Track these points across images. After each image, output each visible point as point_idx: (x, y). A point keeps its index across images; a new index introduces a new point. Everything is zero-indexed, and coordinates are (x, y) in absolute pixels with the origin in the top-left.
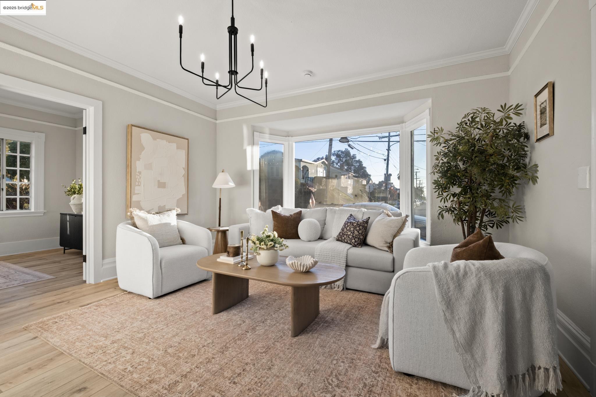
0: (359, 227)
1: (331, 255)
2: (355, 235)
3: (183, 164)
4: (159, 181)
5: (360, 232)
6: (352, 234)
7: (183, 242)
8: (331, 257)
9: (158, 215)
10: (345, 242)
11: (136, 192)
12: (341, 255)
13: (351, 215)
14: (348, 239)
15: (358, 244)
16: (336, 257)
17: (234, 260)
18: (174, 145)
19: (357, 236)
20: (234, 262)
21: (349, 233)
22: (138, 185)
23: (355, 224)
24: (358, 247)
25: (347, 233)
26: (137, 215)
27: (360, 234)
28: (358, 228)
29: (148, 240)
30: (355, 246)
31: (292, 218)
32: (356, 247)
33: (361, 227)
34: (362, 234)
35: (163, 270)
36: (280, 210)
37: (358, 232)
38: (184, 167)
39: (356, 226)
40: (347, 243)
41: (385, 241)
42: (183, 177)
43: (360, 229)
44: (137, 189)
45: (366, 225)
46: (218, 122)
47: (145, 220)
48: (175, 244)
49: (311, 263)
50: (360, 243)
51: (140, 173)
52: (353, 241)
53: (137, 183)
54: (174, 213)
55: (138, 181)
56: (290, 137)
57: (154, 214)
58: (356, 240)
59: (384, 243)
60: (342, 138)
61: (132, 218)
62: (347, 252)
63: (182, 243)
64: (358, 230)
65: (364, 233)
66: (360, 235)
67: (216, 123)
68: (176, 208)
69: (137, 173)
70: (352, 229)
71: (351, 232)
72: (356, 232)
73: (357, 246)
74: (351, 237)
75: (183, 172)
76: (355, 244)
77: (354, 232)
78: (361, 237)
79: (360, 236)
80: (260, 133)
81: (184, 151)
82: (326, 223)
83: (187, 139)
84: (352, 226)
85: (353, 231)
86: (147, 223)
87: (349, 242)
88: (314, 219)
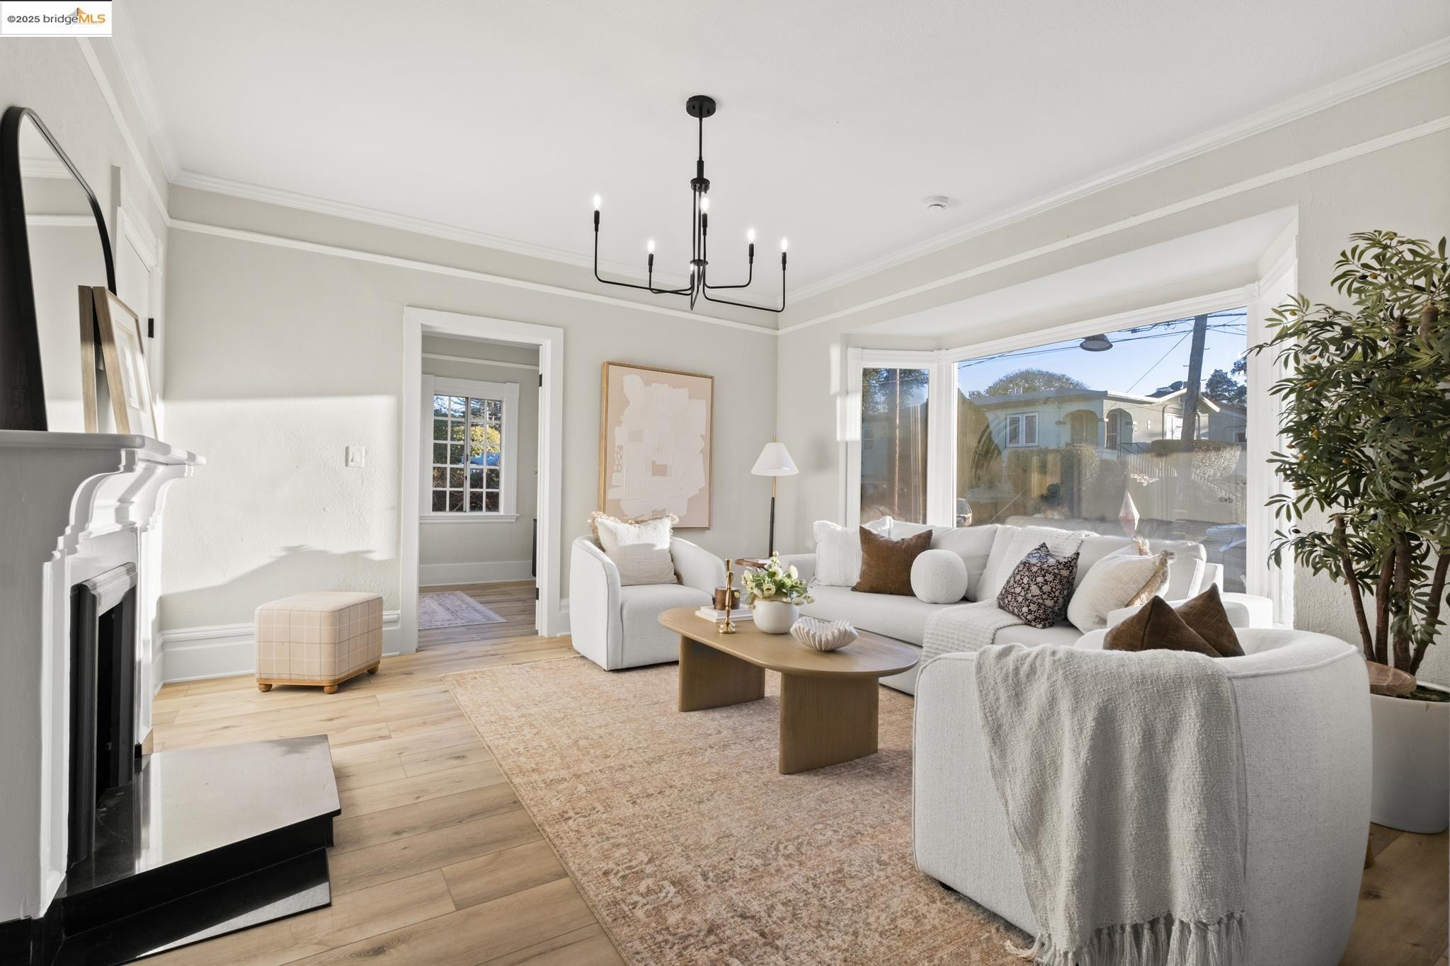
0: (1044, 576)
1: (956, 637)
2: (1030, 595)
3: (702, 427)
4: (654, 463)
5: (1046, 588)
6: (1023, 594)
7: (679, 579)
8: (956, 642)
9: (637, 525)
10: (1009, 612)
11: (614, 483)
12: (980, 639)
13: (1044, 545)
14: (1015, 604)
15: (1035, 620)
16: (969, 643)
17: (719, 615)
18: (684, 392)
19: (1035, 599)
20: (717, 619)
21: (1018, 590)
22: (617, 471)
23: (1035, 569)
24: (1035, 626)
25: (1013, 590)
26: (602, 524)
27: (1044, 594)
28: (1040, 579)
29: (602, 568)
30: (1028, 623)
31: (904, 546)
32: (1031, 625)
33: (1049, 577)
34: (1053, 595)
35: (625, 622)
36: (887, 527)
37: (1041, 588)
38: (703, 433)
39: (1036, 572)
40: (1013, 613)
41: (1097, 616)
42: (701, 455)
43: (1045, 580)
44: (615, 478)
45: (1065, 573)
46: (779, 333)
47: (613, 534)
48: (662, 581)
49: (833, 633)
50: (1044, 617)
51: (621, 448)
52: (1025, 609)
53: (616, 467)
54: (667, 525)
55: (617, 463)
56: (944, 351)
57: (631, 524)
58: (1033, 607)
59: (1096, 620)
60: (1088, 339)
61: (595, 530)
62: (994, 634)
63: (676, 581)
64: (1040, 585)
65: (1057, 594)
66: (1044, 597)
67: (776, 337)
68: (671, 515)
69: (616, 449)
70: (1026, 580)
71: (1023, 588)
72: (1034, 588)
73: (1033, 623)
74: (1020, 599)
75: (702, 444)
76: (1029, 617)
77: (1028, 589)
78: (1049, 603)
79: (1043, 600)
80: (863, 348)
81: (704, 401)
82: (988, 564)
83: (711, 378)
84: (1027, 573)
85: (1027, 586)
86: (616, 539)
87: (1016, 610)
88: (951, 552)
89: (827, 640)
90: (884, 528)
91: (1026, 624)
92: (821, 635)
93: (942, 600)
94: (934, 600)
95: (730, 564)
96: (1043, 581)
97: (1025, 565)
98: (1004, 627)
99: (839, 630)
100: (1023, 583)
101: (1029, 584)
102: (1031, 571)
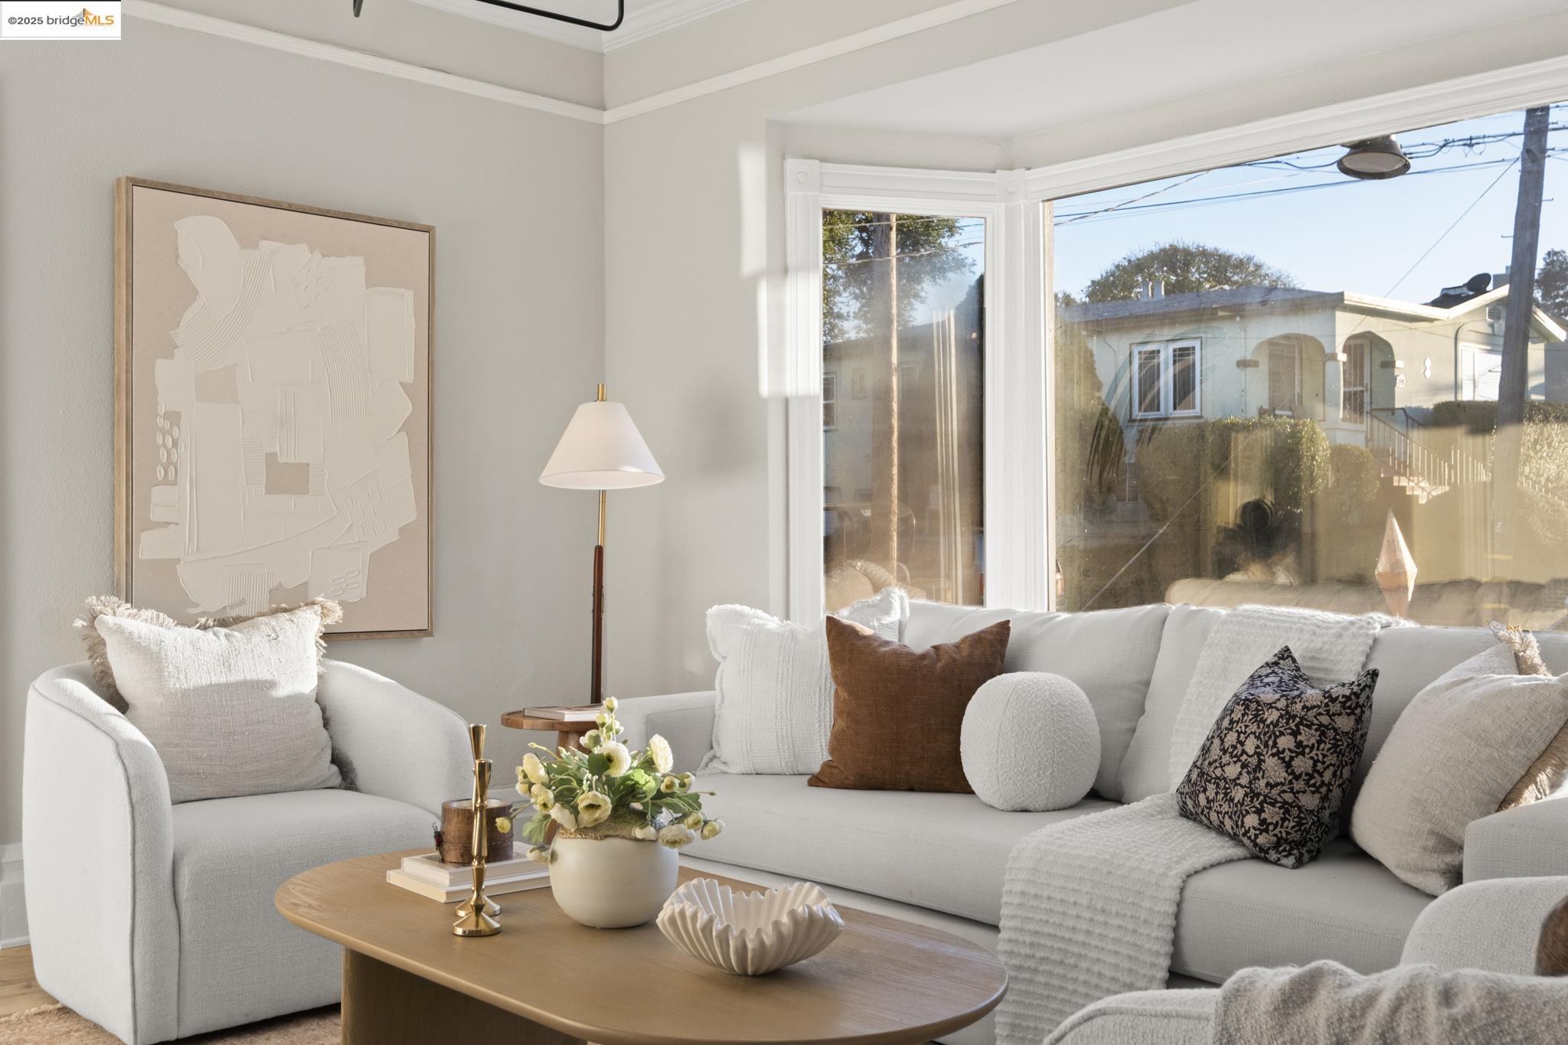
0: (1295, 733)
2: (1262, 783)
3: (407, 367)
4: (271, 457)
5: (1302, 764)
6: (1244, 780)
7: (346, 775)
8: (1087, 915)
9: (222, 631)
10: (1210, 827)
11: (157, 515)
12: (1146, 904)
13: (1285, 654)
14: (1225, 808)
15: (1276, 846)
16: (1117, 914)
17: (452, 883)
18: (356, 265)
19: (1275, 792)
20: (448, 894)
21: (1232, 771)
22: (166, 482)
23: (1272, 716)
24: (1276, 863)
25: (1218, 772)
26: (119, 630)
27: (1297, 777)
28: (1286, 742)
29: (113, 757)
30: (1260, 855)
31: (939, 665)
32: (1266, 860)
33: (1308, 736)
34: (1317, 779)
35: (186, 908)
36: (895, 616)
37: (1288, 765)
38: (409, 378)
39: (1276, 724)
40: (1220, 830)
41: (1432, 832)
42: (404, 433)
43: (1299, 744)
44: (159, 501)
45: (1345, 723)
46: (608, 117)
47: (151, 657)
48: (296, 783)
49: (777, 924)
50: (1296, 836)
51: (174, 418)
52: (1251, 820)
53: (160, 473)
54: (309, 624)
55: (164, 460)
56: (1019, 173)
57: (205, 628)
58: (1271, 814)
59: (1431, 843)
60: (1360, 147)
61: (96, 647)
62: (1182, 890)
63: (337, 780)
64: (1287, 755)
65: (1328, 776)
66: (1299, 785)
67: (600, 128)
68: (319, 599)
69: (160, 421)
70: (1250, 745)
71: (1244, 766)
72: (1271, 763)
73: (1273, 856)
74: (1238, 794)
75: (404, 408)
76: (1261, 840)
77: (1258, 767)
78: (1309, 801)
79: (1295, 793)
80: (823, 160)
81: (409, 295)
82: (1148, 706)
83: (427, 230)
84: (1253, 728)
85: (1254, 761)
86: (160, 671)
87: (1228, 824)
88: (1059, 677)
89: (762, 944)
90: (886, 620)
91: (1254, 857)
92: (743, 933)
93: (1040, 802)
94: (1018, 802)
95: (483, 737)
96: (1292, 745)
97: (1247, 707)
98: (1204, 869)
99: (792, 913)
100: (1244, 752)
101: (1259, 754)
102: (1263, 721)
